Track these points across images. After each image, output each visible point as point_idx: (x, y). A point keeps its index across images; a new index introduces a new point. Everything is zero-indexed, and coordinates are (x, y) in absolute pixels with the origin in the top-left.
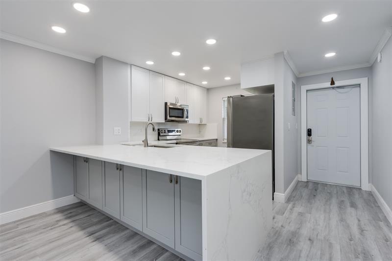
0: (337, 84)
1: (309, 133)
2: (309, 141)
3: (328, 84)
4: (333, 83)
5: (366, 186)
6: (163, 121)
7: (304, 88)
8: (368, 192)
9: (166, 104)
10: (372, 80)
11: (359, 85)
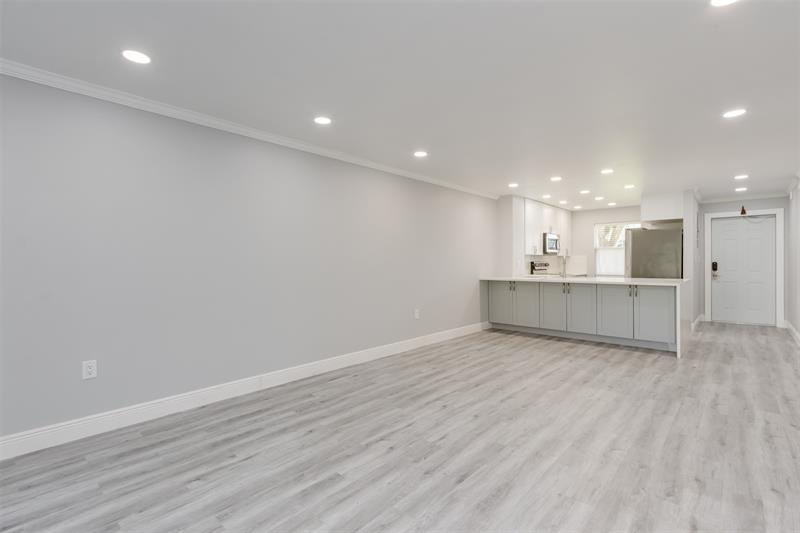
0: (748, 213)
1: (715, 267)
2: (714, 276)
3: (739, 213)
4: (743, 212)
5: (781, 323)
6: (541, 253)
7: (708, 217)
8: (783, 329)
9: (545, 235)
10: (787, 213)
11: (773, 216)
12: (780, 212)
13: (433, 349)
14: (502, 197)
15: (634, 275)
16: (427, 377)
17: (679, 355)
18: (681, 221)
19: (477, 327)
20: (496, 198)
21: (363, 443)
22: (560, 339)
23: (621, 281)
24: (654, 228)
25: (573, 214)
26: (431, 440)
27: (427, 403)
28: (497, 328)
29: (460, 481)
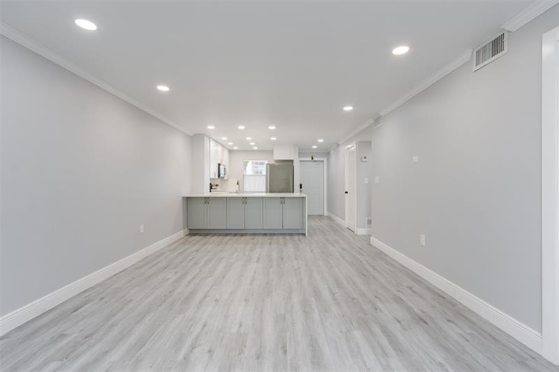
1: (301, 185)
2: (301, 191)
3: (310, 159)
4: (312, 158)
5: (326, 213)
6: (217, 177)
8: (327, 216)
9: (219, 165)
10: (328, 160)
11: (323, 161)
12: (325, 160)
13: (158, 256)
14: (195, 135)
15: (270, 192)
16: (178, 280)
17: (307, 235)
18: (292, 161)
19: (181, 233)
20: (192, 135)
21: (180, 358)
22: (242, 235)
23: (264, 195)
24: (277, 164)
25: (230, 151)
26: (234, 330)
27: (201, 302)
28: (193, 233)
29: (285, 352)
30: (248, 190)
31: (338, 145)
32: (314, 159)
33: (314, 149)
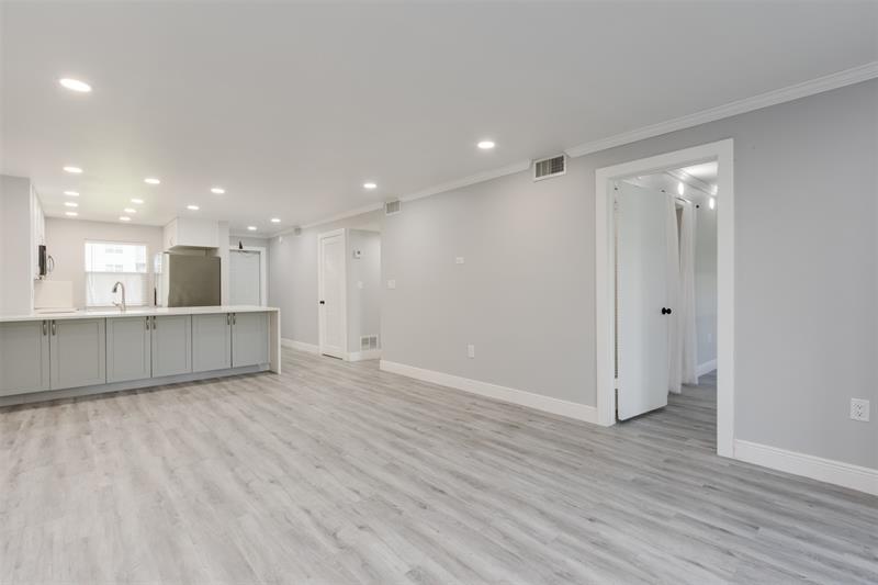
3: (237, 248)
4: (241, 247)
10: (268, 251)
11: (259, 253)
12: (263, 250)
17: (280, 372)
25: (48, 220)
30: (97, 302)
31: (298, 230)
32: (245, 248)
33: (252, 232)
